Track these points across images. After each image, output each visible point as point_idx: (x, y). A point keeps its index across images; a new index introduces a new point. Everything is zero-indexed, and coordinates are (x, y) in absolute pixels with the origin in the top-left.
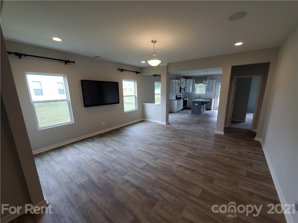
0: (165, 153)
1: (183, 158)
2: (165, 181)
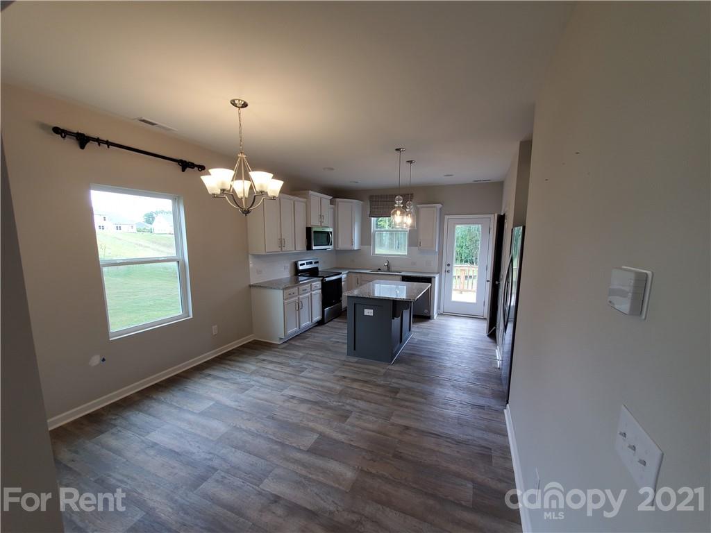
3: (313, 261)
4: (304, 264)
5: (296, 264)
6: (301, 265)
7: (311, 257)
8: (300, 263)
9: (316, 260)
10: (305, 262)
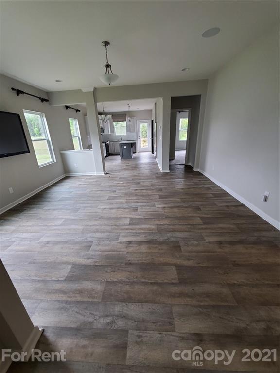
0: (97, 231)
1: (127, 229)
2: (120, 282)
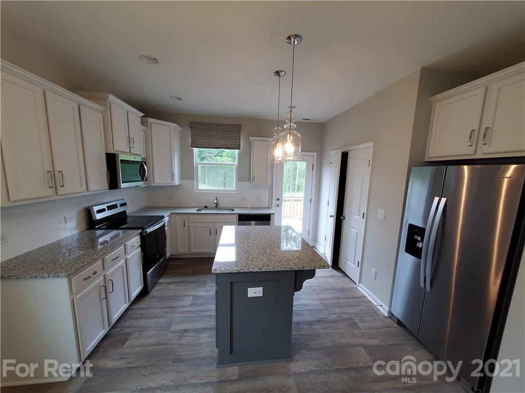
3: (118, 203)
4: (104, 210)
5: (88, 212)
6: (99, 211)
7: (114, 197)
8: (96, 209)
9: (122, 202)
10: (104, 206)
